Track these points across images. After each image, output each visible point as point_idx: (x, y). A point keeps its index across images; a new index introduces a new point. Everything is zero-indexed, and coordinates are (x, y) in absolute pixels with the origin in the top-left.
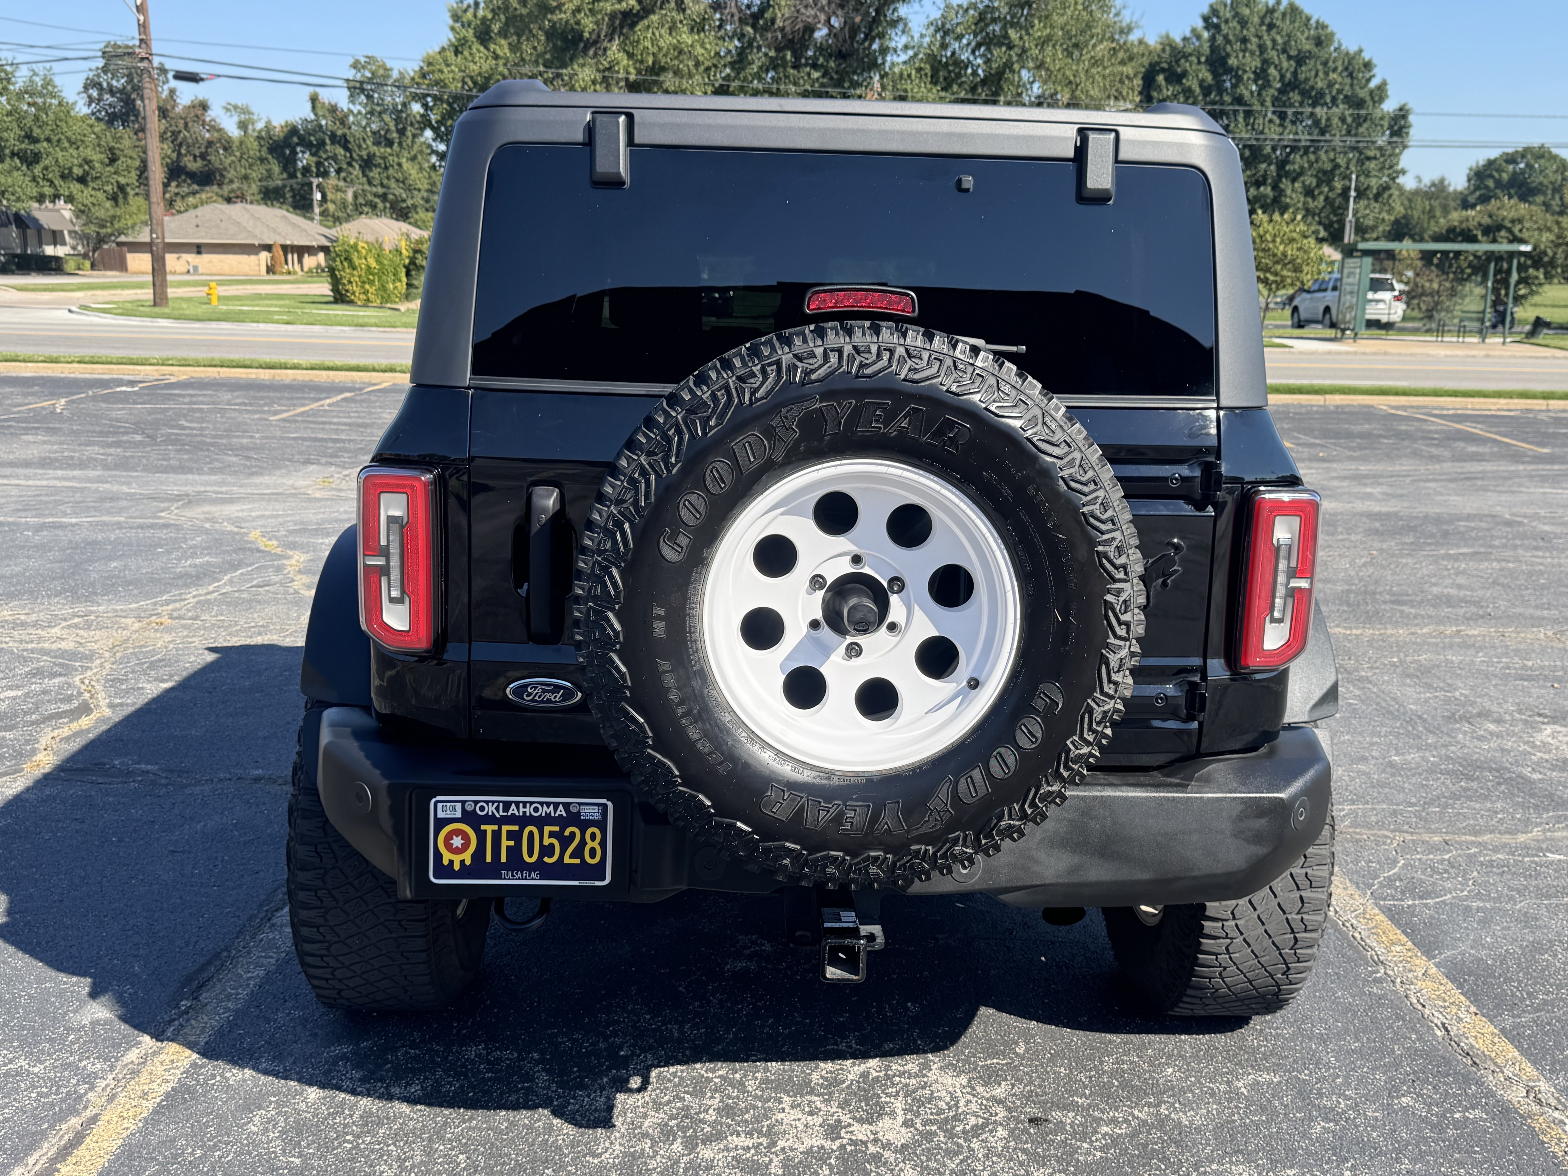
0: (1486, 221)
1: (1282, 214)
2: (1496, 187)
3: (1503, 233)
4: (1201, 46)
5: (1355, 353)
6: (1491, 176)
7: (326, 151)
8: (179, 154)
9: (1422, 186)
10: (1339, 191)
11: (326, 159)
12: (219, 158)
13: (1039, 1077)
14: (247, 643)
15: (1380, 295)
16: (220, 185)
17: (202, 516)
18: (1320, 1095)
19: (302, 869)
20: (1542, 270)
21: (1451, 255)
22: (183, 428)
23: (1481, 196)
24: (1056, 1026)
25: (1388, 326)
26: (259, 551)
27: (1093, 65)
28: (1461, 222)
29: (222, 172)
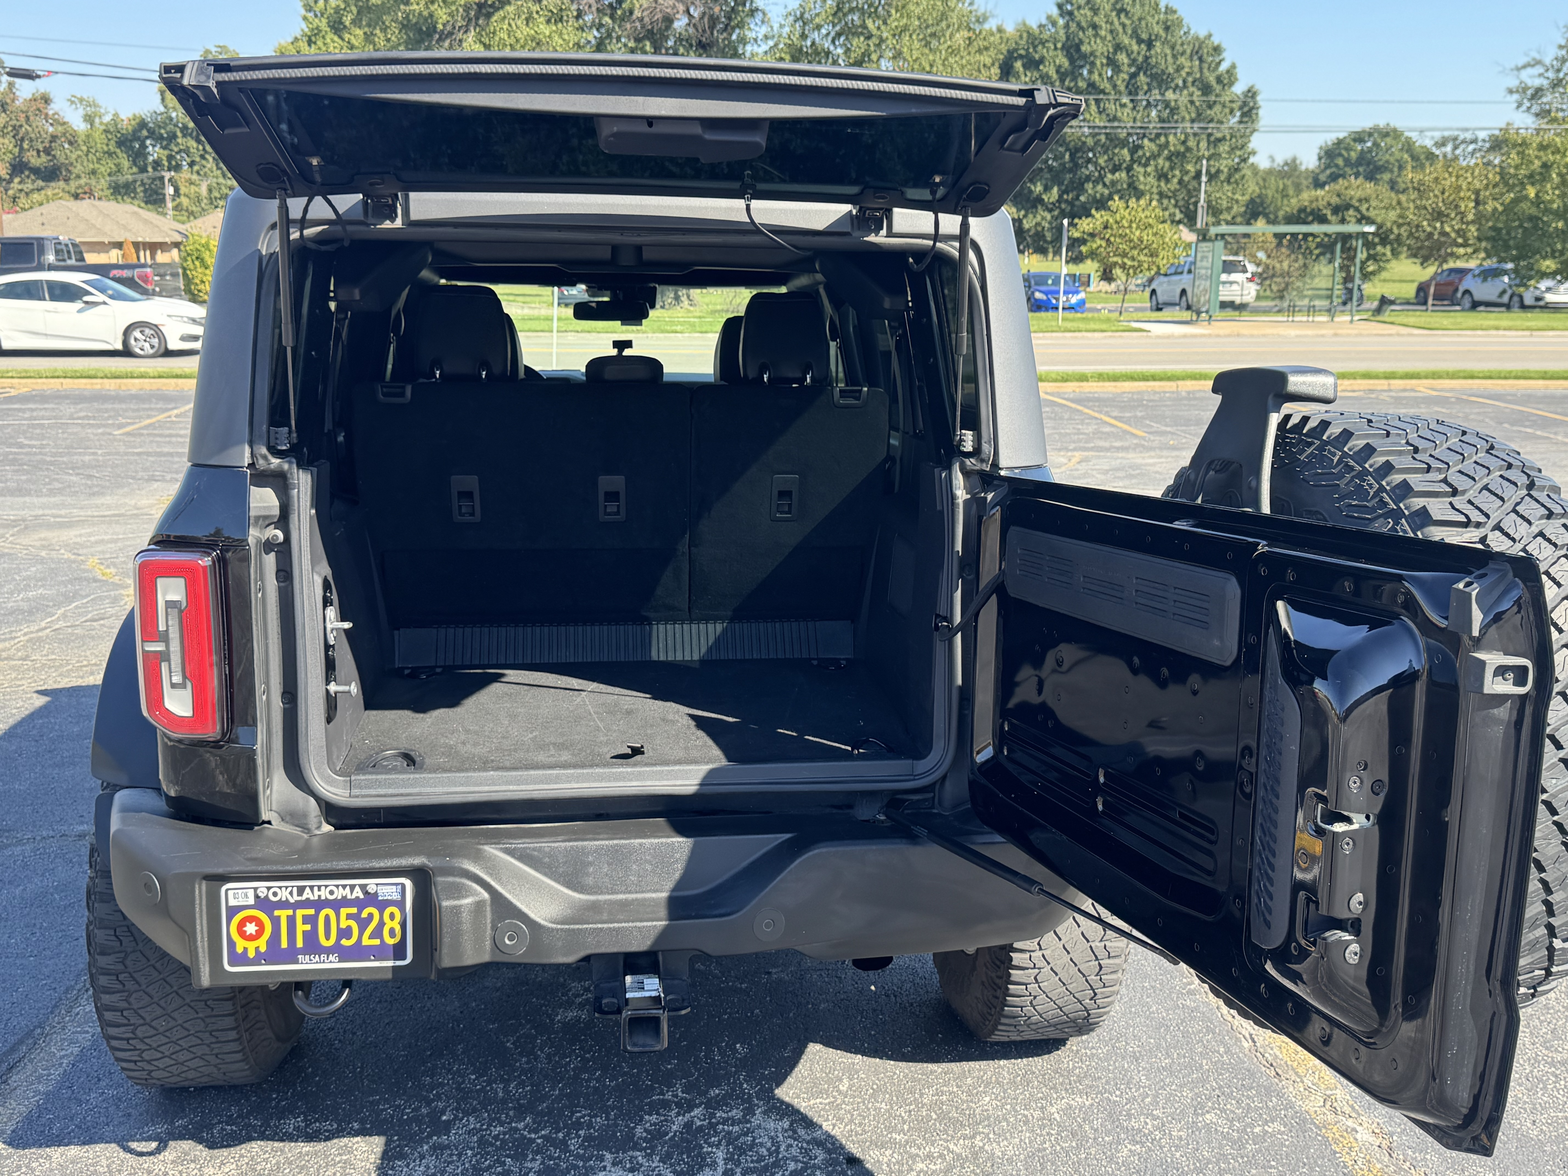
0: (1335, 200)
1: (1138, 199)
2: (1345, 166)
3: (1351, 212)
4: (1057, 32)
5: (1210, 336)
6: (1340, 155)
7: (177, 144)
8: (21, 148)
9: (1275, 165)
10: (1193, 174)
11: (177, 153)
12: (64, 153)
13: (859, 1115)
14: (78, 684)
15: (1234, 277)
16: (67, 180)
17: (38, 544)
18: (1129, 1116)
19: (102, 953)
20: (1388, 247)
21: (1300, 237)
22: (21, 446)
23: (1332, 174)
24: (881, 1058)
25: (1241, 307)
26: (95, 580)
27: (951, 53)
28: (1311, 202)
29: (68, 167)
